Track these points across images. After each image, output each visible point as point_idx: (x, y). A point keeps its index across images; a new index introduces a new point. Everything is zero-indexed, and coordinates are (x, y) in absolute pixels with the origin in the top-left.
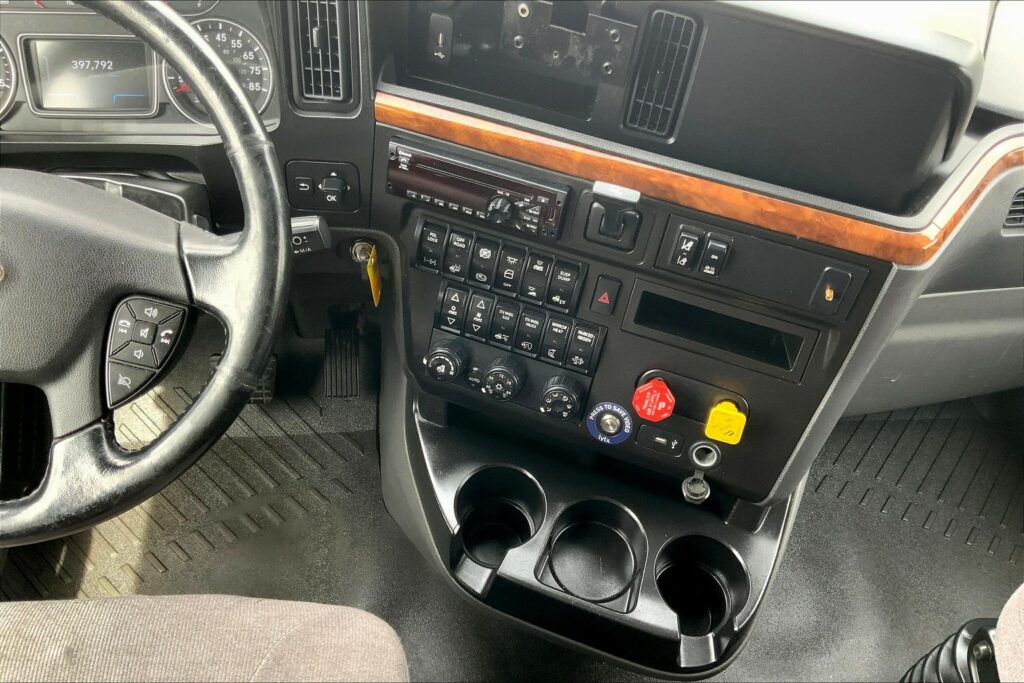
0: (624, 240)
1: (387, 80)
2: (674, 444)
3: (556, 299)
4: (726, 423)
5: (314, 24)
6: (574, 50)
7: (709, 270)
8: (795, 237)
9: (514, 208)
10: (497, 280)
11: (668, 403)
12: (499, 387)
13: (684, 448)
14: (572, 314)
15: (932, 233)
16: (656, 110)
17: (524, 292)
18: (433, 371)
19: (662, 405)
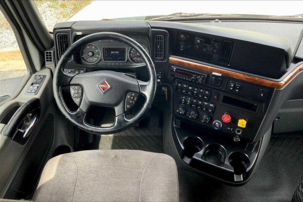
0: (219, 85)
1: (171, 54)
2: (232, 129)
3: (205, 97)
4: (242, 123)
5: (158, 45)
6: (208, 48)
7: (237, 90)
8: (254, 83)
9: (197, 79)
10: (193, 94)
11: (229, 119)
12: (193, 116)
13: (234, 130)
14: (209, 101)
15: (283, 82)
16: (225, 59)
17: (198, 96)
18: (179, 113)
19: (228, 119)
